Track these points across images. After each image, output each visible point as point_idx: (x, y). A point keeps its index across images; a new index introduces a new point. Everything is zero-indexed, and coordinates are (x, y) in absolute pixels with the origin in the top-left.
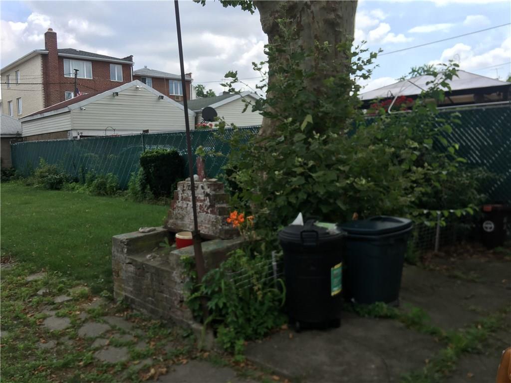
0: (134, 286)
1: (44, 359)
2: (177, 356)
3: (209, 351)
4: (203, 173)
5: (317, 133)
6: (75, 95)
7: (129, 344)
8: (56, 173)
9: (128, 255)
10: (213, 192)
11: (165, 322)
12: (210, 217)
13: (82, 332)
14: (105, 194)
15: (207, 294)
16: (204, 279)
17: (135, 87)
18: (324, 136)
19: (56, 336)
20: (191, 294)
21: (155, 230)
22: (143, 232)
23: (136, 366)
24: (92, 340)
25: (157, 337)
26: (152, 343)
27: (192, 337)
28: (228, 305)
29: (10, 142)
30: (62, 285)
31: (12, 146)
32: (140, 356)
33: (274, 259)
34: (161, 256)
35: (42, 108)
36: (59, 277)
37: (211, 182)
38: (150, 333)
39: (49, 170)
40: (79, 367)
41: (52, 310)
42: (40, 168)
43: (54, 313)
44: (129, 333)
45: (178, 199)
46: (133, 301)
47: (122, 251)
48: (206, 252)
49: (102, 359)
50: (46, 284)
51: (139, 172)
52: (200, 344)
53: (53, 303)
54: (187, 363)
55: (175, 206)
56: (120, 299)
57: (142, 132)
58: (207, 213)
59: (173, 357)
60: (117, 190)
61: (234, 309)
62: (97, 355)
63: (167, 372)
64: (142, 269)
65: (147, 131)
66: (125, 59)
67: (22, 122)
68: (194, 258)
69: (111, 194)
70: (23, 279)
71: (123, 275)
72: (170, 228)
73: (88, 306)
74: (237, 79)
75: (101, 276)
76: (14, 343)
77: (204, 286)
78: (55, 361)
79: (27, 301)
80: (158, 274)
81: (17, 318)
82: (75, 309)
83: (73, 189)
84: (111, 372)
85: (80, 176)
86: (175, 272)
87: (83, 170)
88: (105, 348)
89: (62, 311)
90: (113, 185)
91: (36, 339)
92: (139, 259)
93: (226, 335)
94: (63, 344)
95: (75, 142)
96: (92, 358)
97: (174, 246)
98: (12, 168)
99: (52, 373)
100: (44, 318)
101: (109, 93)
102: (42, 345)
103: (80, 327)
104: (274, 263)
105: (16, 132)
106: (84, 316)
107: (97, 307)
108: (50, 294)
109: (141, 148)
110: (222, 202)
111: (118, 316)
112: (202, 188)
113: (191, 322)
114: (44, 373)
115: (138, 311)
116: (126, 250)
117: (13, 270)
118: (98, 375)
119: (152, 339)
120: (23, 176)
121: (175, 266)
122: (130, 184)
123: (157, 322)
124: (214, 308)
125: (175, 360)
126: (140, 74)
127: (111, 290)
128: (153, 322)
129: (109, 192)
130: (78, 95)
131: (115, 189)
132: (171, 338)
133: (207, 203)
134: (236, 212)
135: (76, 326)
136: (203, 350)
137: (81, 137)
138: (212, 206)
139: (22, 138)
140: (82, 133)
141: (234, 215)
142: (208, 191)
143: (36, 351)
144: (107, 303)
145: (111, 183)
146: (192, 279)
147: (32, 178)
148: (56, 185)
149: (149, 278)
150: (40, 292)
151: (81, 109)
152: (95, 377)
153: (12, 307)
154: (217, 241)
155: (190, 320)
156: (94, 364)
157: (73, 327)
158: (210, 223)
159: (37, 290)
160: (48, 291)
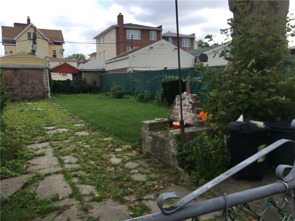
0: (152, 147)
1: (109, 175)
2: (169, 182)
3: (186, 182)
4: (189, 91)
5: (255, 70)
6: (131, 49)
7: (147, 174)
8: (120, 90)
9: (149, 131)
10: (194, 102)
11: (165, 166)
12: (191, 114)
13: (126, 165)
14: (144, 102)
15: (186, 153)
16: (184, 145)
17: (162, 43)
18: (259, 71)
19: (115, 166)
20: (178, 153)
21: (163, 120)
22: (157, 121)
23: (149, 183)
24: (131, 169)
25: (161, 172)
26: (158, 175)
27: (178, 174)
28: (197, 160)
29: (100, 74)
30: (119, 143)
31: (100, 76)
32: (151, 179)
33: (225, 139)
34: (165, 133)
35: (115, 56)
36: (118, 140)
37: (193, 96)
38: (157, 170)
39: (117, 88)
40: (124, 181)
41: (114, 154)
42: (113, 87)
43: (114, 156)
44: (147, 169)
45: (175, 104)
46: (151, 154)
47: (146, 129)
48: (187, 133)
49: (134, 178)
50: (112, 142)
51: (161, 90)
52: (181, 178)
53: (114, 151)
54: (174, 186)
55: (174, 108)
56: (145, 152)
57: (163, 69)
58: (190, 112)
59: (167, 182)
60: (149, 99)
61: (199, 162)
62: (132, 176)
63: (164, 188)
64: (155, 138)
65: (166, 68)
66: (158, 27)
67: (106, 64)
68: (180, 135)
69: (146, 102)
70: (102, 139)
71: (146, 141)
72: (171, 120)
73: (130, 154)
74: (212, 39)
75: (137, 141)
76: (97, 167)
77: (185, 149)
78: (113, 176)
79: (103, 149)
80: (163, 141)
81: (98, 156)
82: (124, 155)
83: (128, 98)
84: (138, 185)
85: (132, 92)
86: (171, 141)
87: (133, 89)
88: (136, 174)
89: (118, 155)
90: (148, 97)
91: (106, 166)
92: (154, 134)
93: (195, 175)
94: (117, 170)
95: (130, 74)
96: (130, 177)
97: (172, 128)
98: (100, 87)
99: (112, 181)
100: (110, 157)
101: (148, 47)
102: (108, 169)
103: (125, 163)
104: (225, 142)
105: (102, 69)
106: (127, 158)
107: (134, 155)
108: (113, 147)
109: (163, 77)
110: (198, 107)
111: (143, 161)
112: (188, 99)
113: (178, 167)
114: (108, 181)
115: (153, 159)
116: (148, 129)
117: (98, 135)
118: (132, 185)
119: (158, 173)
120: (105, 91)
121: (171, 138)
122: (156, 97)
123: (161, 165)
124: (189, 160)
125: (169, 184)
126: (166, 35)
127: (141, 148)
128: (160, 165)
129: (145, 101)
130: (133, 49)
131: (148, 99)
132: (167, 174)
133: (191, 107)
134: (203, 112)
135: (124, 162)
136: (183, 181)
137: (133, 71)
138: (193, 109)
139: (105, 71)
140: (133, 69)
141: (202, 113)
142: (191, 100)
143: (106, 171)
144: (139, 154)
145: (147, 96)
146: (179, 145)
147: (109, 92)
148: (120, 96)
149: (159, 143)
150: (109, 146)
151: (134, 56)
152: (130, 185)
153: (97, 151)
154: (194, 127)
155: (178, 166)
156: (131, 180)
157: (122, 163)
158: (192, 118)
159: (108, 145)
160: (113, 145)
